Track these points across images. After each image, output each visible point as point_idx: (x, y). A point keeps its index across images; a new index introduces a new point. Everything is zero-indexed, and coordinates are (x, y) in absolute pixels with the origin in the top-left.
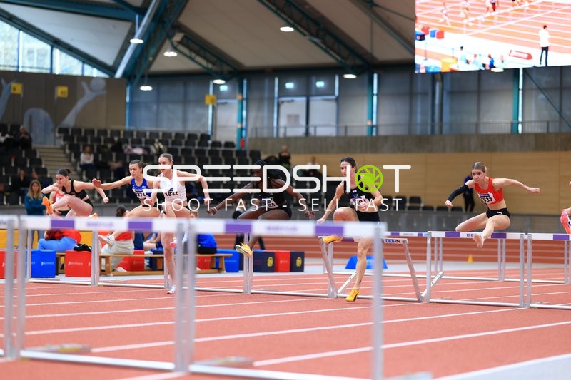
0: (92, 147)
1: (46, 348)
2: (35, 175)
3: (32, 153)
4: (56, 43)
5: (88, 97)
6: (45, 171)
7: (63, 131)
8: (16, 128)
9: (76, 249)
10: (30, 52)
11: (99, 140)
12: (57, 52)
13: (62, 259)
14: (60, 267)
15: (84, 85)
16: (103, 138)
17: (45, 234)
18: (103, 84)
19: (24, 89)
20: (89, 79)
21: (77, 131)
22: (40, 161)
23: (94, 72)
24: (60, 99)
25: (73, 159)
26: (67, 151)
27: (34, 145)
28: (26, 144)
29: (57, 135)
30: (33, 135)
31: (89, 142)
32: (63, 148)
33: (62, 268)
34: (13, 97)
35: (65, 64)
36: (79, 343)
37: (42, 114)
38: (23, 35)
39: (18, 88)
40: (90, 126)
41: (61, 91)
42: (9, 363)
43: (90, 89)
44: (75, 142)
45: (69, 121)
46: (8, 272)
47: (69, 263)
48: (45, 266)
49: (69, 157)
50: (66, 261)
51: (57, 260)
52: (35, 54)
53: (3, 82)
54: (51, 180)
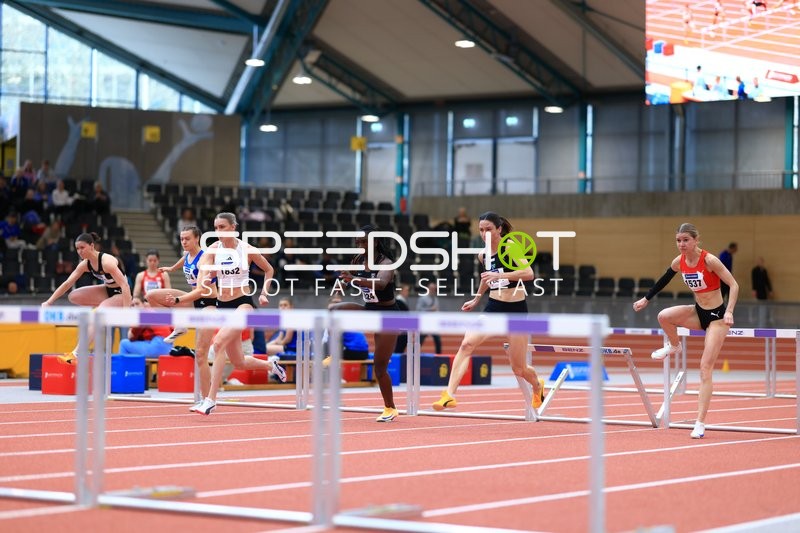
0: (194, 212)
2: (115, 250)
3: (111, 220)
4: (143, 66)
5: (187, 141)
6: (129, 245)
7: (154, 188)
8: (88, 185)
9: (172, 353)
10: (107, 79)
11: (203, 201)
12: (145, 78)
13: (154, 368)
14: (151, 378)
15: (183, 124)
16: (208, 199)
17: (130, 333)
18: (208, 123)
19: (100, 131)
20: (189, 117)
21: (172, 188)
22: (121, 232)
23: (196, 107)
24: (150, 144)
25: (168, 228)
26: (160, 217)
27: (114, 209)
28: (102, 206)
29: (146, 194)
30: (112, 196)
31: (190, 204)
32: (154, 213)
33: (154, 380)
34: (85, 143)
35: (155, 96)
36: (181, 485)
37: (124, 166)
38: (97, 55)
39: (90, 129)
40: (191, 181)
41: (151, 133)
42: (82, 512)
43: (192, 131)
44: (171, 204)
45: (163, 175)
46: (80, 386)
47: (164, 373)
48: (131, 377)
49: (162, 225)
50: (160, 370)
51: (147, 369)
52: (114, 83)
53: (70, 121)
54: (137, 258)
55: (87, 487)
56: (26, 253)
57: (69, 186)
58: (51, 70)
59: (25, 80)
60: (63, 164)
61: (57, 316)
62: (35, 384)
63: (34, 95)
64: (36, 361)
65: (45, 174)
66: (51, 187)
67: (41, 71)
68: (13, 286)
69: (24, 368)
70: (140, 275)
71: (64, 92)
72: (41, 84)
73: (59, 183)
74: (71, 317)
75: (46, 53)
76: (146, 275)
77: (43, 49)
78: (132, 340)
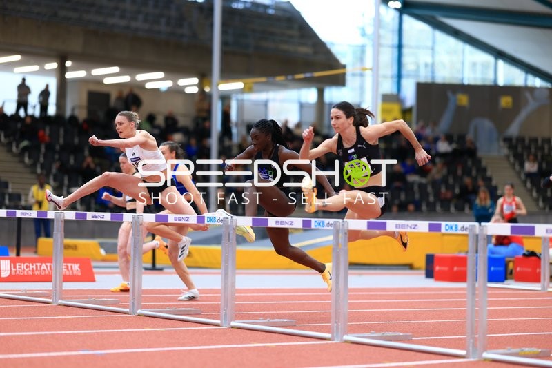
1: (506, 351)
2: (481, 183)
3: (477, 162)
4: (499, 54)
5: (531, 105)
6: (490, 179)
7: (508, 140)
8: (462, 138)
10: (474, 64)
11: (542, 148)
12: (501, 63)
13: (511, 266)
14: (509, 272)
15: (528, 95)
16: (546, 147)
17: (494, 240)
18: (547, 93)
19: (470, 101)
20: (532, 90)
21: (521, 140)
22: (485, 170)
23: (537, 82)
24: (505, 109)
25: (517, 167)
26: (512, 159)
27: (480, 154)
28: (472, 152)
29: (502, 143)
30: (478, 145)
31: (533, 150)
32: (508, 157)
33: (511, 273)
34: (459, 109)
35: (508, 75)
36: (539, 347)
37: (487, 124)
38: (468, 49)
39: (463, 100)
40: (534, 134)
41: (506, 101)
42: (472, 363)
43: (534, 98)
44: (520, 149)
45: (514, 130)
46: (469, 276)
47: (518, 269)
48: (499, 271)
49: (513, 165)
50: (515, 266)
51: (506, 266)
52: (479, 68)
53: (450, 94)
54: (496, 188)
55: (474, 346)
56: (421, 186)
57: (449, 138)
58: (438, 59)
59: (418, 66)
60: (445, 124)
61: (454, 228)
62: (430, 274)
63: (424, 77)
64: (430, 259)
65: (433, 130)
66: (436, 140)
67: (429, 60)
68: (411, 207)
69: (422, 263)
70: (500, 201)
71: (444, 75)
72: (429, 69)
73: (442, 136)
74: (463, 228)
75: (433, 49)
76: (504, 200)
77: (429, 44)
78: (496, 245)
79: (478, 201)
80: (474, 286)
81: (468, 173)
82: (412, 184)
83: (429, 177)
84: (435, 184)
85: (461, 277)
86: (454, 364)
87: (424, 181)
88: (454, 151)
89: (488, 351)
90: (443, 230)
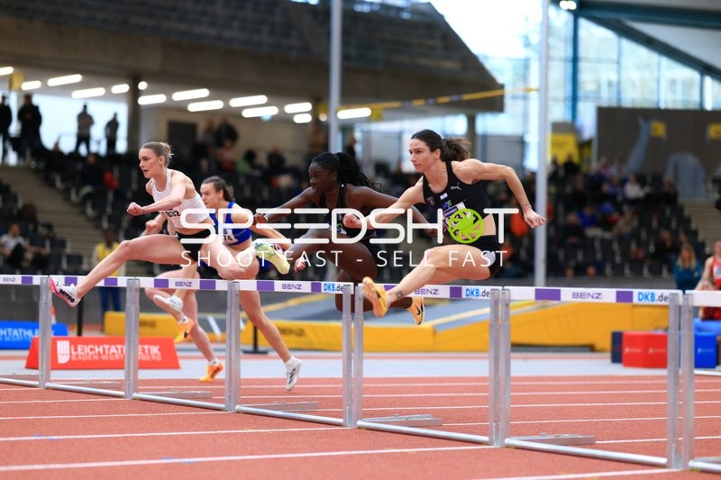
2: (683, 237)
3: (678, 211)
4: (706, 69)
6: (695, 233)
7: (718, 182)
8: (658, 180)
10: (673, 83)
12: (708, 80)
17: (701, 313)
19: (669, 130)
22: (688, 221)
24: (714, 141)
27: (682, 200)
28: (671, 198)
29: (710, 186)
30: (679, 188)
34: (654, 141)
37: (690, 161)
38: (665, 62)
39: (659, 129)
41: (715, 130)
42: (674, 473)
46: (671, 361)
51: (718, 347)
52: (679, 87)
53: (641, 121)
54: (703, 245)
55: (678, 451)
56: (604, 242)
57: (641, 180)
58: (624, 75)
59: (599, 85)
60: (635, 160)
61: (649, 297)
62: (617, 357)
63: (608, 99)
64: (617, 338)
65: (619, 169)
66: (624, 182)
67: (613, 77)
68: (591, 270)
69: (606, 342)
70: (710, 261)
71: (633, 97)
72: (614, 89)
73: (631, 177)
74: (662, 298)
75: (618, 63)
76: (715, 260)
77: (614, 56)
78: (704, 319)
79: (679, 262)
80: (676, 373)
81: (667, 226)
82: (593, 239)
83: (615, 231)
84: (623, 240)
85: (659, 362)
86: (651, 476)
87: (608, 235)
88: (648, 196)
89: (696, 459)
90: (635, 300)
